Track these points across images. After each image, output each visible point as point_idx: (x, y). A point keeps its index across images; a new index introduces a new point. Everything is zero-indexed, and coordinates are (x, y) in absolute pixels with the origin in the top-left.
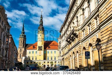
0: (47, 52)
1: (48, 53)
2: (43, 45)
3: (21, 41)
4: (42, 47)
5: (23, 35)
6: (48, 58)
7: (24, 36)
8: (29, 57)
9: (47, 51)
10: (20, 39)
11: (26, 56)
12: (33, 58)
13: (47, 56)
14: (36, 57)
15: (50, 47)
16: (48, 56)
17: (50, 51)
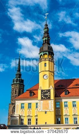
0: (63, 103)
1: (66, 106)
2: (51, 86)
3: (14, 91)
4: (49, 91)
5: (18, 78)
6: (67, 119)
7: (19, 81)
8: (20, 117)
9: (64, 100)
10: (13, 87)
11: (15, 115)
12: (29, 120)
13: (64, 114)
14: (36, 118)
15: (69, 93)
16: (66, 115)
17: (70, 101)
